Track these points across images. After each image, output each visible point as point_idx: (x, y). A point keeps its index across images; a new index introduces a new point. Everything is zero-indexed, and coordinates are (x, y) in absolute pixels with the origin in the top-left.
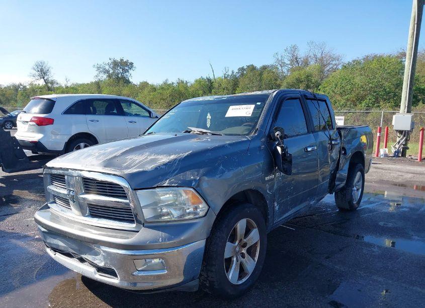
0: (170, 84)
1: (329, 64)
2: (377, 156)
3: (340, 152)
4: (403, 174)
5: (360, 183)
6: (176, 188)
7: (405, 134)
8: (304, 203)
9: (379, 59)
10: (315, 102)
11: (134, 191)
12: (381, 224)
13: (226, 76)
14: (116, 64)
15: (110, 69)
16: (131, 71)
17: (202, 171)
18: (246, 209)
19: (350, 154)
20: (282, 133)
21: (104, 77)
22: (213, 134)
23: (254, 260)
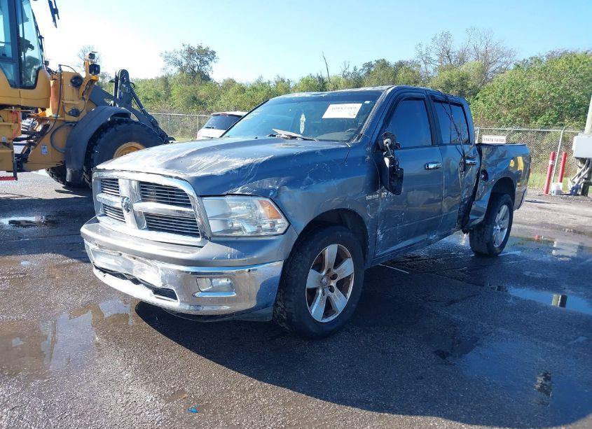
0: (265, 83)
1: (495, 62)
2: (547, 192)
3: (478, 176)
4: (577, 217)
5: (505, 221)
6: (250, 198)
7: (589, 164)
8: (420, 237)
9: (570, 57)
10: (447, 106)
11: (200, 198)
12: (527, 273)
13: (345, 74)
14: (191, 52)
15: (183, 60)
16: (211, 64)
17: (283, 180)
18: (338, 233)
19: (493, 179)
20: (393, 141)
21: (174, 70)
22: (304, 139)
23: (345, 296)
